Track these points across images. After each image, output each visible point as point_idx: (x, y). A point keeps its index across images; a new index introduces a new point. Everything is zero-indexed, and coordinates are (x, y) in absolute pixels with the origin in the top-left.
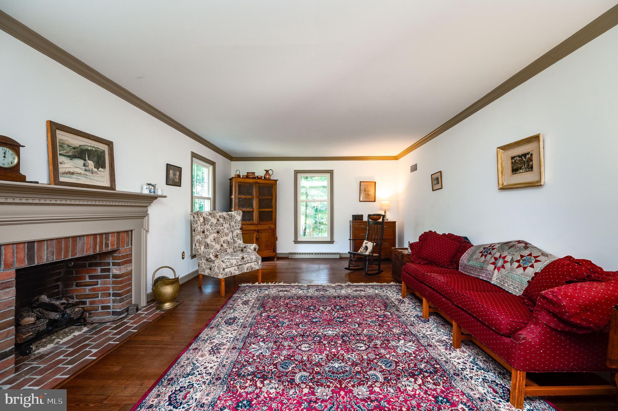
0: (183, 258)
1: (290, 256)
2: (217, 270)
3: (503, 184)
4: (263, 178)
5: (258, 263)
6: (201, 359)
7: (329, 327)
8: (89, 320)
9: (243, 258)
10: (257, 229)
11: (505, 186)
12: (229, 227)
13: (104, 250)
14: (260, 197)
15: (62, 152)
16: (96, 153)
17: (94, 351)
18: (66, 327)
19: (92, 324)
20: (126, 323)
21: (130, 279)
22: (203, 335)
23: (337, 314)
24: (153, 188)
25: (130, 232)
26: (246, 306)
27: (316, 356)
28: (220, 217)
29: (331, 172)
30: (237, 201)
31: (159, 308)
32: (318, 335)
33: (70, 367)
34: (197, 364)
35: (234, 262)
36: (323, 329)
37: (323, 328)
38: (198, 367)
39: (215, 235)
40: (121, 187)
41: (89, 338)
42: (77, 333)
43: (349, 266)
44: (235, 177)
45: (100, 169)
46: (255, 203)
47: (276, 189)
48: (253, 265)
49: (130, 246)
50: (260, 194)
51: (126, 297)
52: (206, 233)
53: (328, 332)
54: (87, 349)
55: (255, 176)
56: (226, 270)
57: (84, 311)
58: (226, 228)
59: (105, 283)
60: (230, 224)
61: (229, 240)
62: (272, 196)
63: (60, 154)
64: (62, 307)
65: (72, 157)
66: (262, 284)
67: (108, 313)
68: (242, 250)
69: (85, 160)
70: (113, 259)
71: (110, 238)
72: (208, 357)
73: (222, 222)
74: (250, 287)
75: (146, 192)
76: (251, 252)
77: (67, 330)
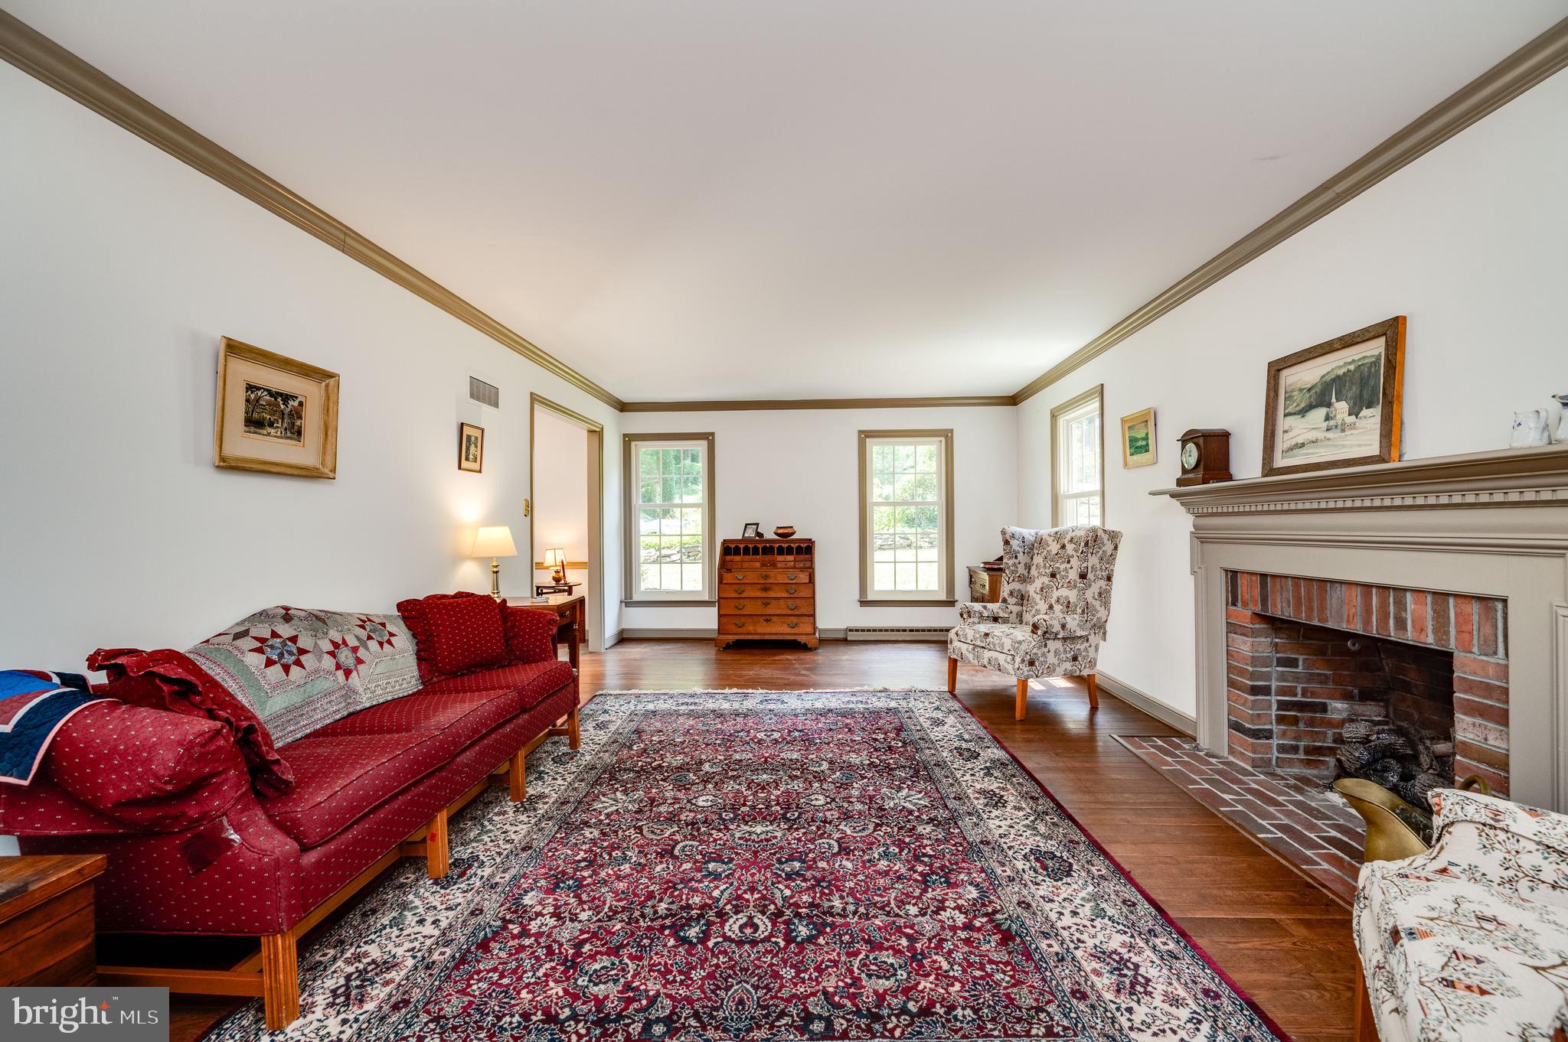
7: (758, 842)
23: (716, 893)
27: (796, 788)
32: (789, 824)
36: (776, 837)
37: (774, 841)
53: (764, 829)
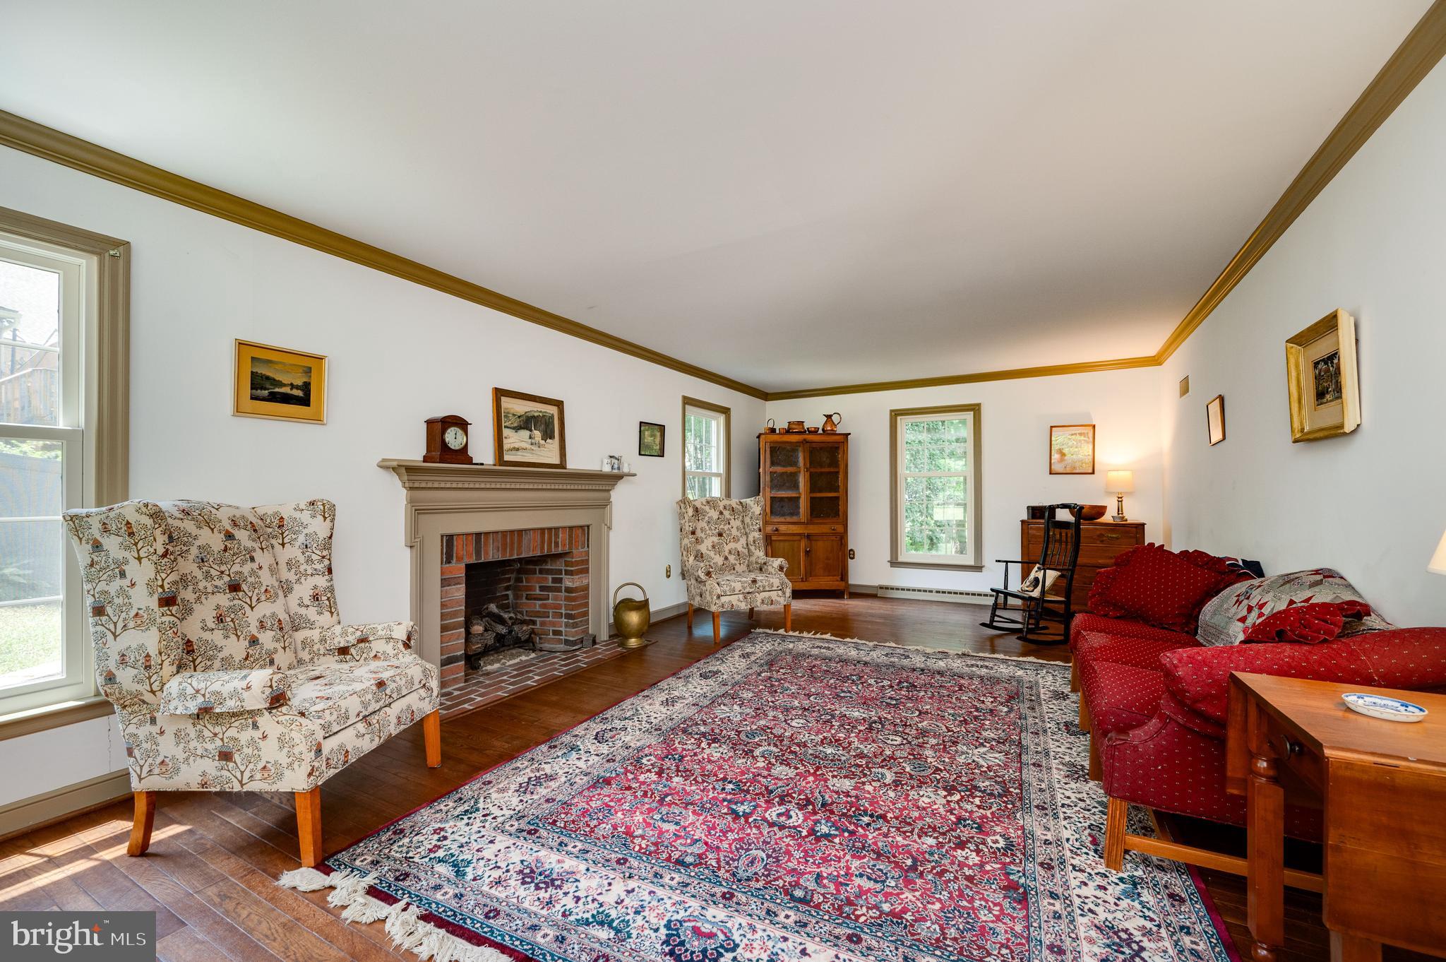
0: (668, 576)
1: (880, 593)
2: (709, 598)
3: (1302, 430)
4: (820, 431)
5: (784, 593)
6: (648, 707)
8: (538, 646)
9: (754, 581)
10: (806, 532)
11: (1309, 433)
12: (741, 526)
13: (553, 552)
14: (812, 470)
15: (507, 424)
16: (543, 420)
17: (537, 678)
18: (514, 648)
19: (541, 651)
20: (578, 656)
21: (587, 597)
22: (663, 684)
24: (616, 461)
25: (586, 528)
26: (744, 661)
28: (725, 508)
29: (975, 409)
30: (768, 478)
31: (622, 644)
33: (512, 687)
34: (641, 712)
35: (738, 586)
38: (641, 714)
39: (716, 539)
40: (573, 464)
41: (534, 665)
42: (524, 658)
43: (992, 620)
44: (765, 434)
45: (548, 440)
46: (802, 481)
47: (845, 452)
48: (774, 595)
49: (586, 549)
50: (813, 461)
51: (581, 621)
52: (699, 533)
54: (530, 675)
55: (803, 428)
56: (723, 599)
57: (533, 632)
58: (735, 527)
59: (556, 598)
60: (743, 522)
61: (740, 549)
62: (837, 466)
63: (505, 427)
64: (510, 622)
65: (517, 429)
66: (791, 633)
67: (560, 641)
68: (761, 569)
69: (531, 430)
70: (566, 566)
71: (561, 535)
72: (657, 706)
73: (728, 517)
74: (768, 635)
75: (607, 469)
76: (774, 572)
77: (514, 651)
